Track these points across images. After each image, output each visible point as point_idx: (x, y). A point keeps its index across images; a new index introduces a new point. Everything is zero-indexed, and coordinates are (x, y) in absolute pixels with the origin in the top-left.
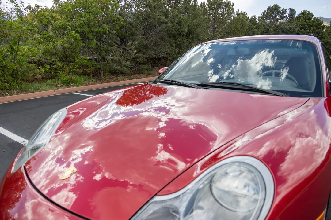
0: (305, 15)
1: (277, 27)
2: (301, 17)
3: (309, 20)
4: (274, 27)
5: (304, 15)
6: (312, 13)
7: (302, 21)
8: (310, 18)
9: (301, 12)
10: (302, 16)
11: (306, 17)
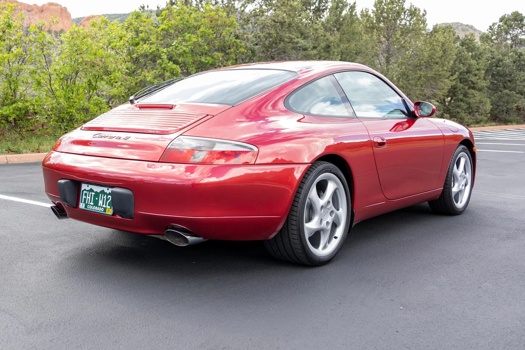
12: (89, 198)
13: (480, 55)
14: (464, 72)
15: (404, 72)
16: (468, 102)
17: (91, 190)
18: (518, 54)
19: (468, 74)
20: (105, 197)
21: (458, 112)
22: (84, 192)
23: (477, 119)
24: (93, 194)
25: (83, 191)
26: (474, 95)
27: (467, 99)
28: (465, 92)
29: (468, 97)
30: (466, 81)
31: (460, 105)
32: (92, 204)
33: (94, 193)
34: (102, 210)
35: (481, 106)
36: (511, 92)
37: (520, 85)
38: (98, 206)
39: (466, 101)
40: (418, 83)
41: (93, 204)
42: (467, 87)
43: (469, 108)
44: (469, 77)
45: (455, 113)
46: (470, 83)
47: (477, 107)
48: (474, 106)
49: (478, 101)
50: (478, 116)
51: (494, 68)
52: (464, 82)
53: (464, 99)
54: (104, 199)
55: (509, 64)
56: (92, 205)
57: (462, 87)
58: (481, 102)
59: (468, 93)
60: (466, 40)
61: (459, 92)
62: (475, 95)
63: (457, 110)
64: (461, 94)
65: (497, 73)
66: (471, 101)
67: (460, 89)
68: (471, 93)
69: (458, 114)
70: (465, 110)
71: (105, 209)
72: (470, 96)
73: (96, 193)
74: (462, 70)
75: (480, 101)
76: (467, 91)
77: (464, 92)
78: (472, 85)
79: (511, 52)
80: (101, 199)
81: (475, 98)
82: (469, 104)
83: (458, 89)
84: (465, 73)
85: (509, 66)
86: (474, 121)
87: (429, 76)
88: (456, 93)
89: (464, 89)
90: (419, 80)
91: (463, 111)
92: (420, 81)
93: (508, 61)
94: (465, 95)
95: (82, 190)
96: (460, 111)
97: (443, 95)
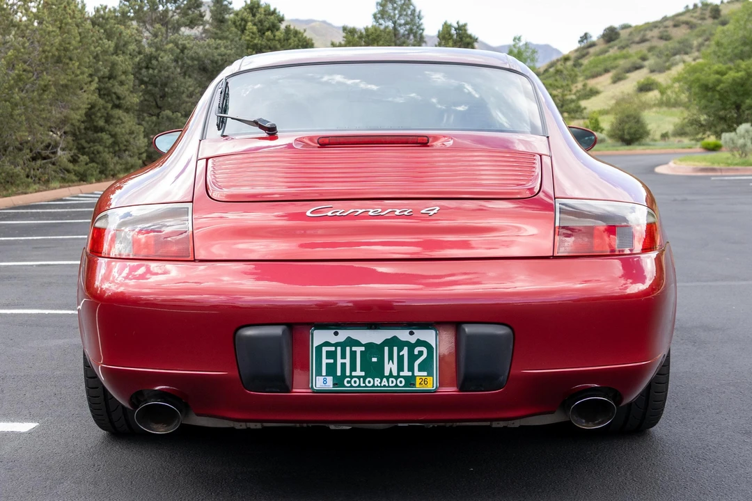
0: (258, 16)
1: (182, 51)
2: (245, 20)
3: (272, 32)
4: (171, 51)
5: (254, 15)
6: (275, 10)
7: (253, 33)
8: (274, 28)
9: (244, 5)
10: (250, 18)
11: (261, 21)
12: (347, 361)
13: (124, 45)
14: (106, 77)
15: (21, 75)
16: (113, 133)
17: (352, 342)
18: (180, 47)
19: (111, 81)
20: (405, 352)
21: (98, 152)
22: (325, 349)
23: (127, 163)
24: (358, 350)
25: (319, 348)
26: (121, 120)
27: (111, 128)
28: (107, 114)
29: (112, 123)
30: (109, 94)
31: (102, 139)
32: (359, 373)
33: (363, 349)
34: (401, 383)
35: (132, 140)
36: (175, 114)
37: (187, 102)
38: (382, 376)
39: (109, 131)
40: (45, 97)
41: (363, 374)
42: (110, 105)
43: (115, 143)
44: (113, 86)
45: (93, 153)
46: (114, 96)
47: (127, 141)
48: (122, 139)
49: (128, 131)
50: (129, 159)
51: (144, 71)
52: (104, 95)
53: (107, 127)
54: (401, 359)
55: (169, 64)
56: (359, 377)
57: (103, 105)
58: (131, 133)
59: (112, 117)
60: (99, 17)
61: (99, 114)
62: (123, 118)
63: (96, 148)
64: (101, 117)
65: (150, 80)
66: (118, 130)
67: (99, 109)
68: (117, 116)
69: (98, 156)
70: (108, 147)
71: (410, 381)
72: (115, 121)
73: (369, 346)
74: (102, 73)
75: (130, 130)
76: (110, 113)
77: (105, 115)
78: (117, 102)
79: (167, 44)
80: (391, 358)
81: (123, 125)
82: (113, 136)
83: (97, 109)
84: (107, 79)
85: (168, 68)
86: (123, 166)
87: (61, 83)
88: (93, 117)
89: (105, 108)
90: (44, 91)
91: (106, 150)
92: (46, 93)
93: (166, 58)
94: (108, 119)
95: (315, 345)
96: (101, 149)
97: (79, 121)
